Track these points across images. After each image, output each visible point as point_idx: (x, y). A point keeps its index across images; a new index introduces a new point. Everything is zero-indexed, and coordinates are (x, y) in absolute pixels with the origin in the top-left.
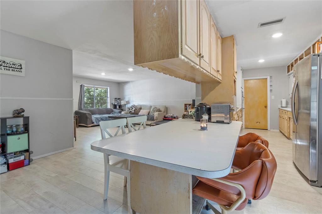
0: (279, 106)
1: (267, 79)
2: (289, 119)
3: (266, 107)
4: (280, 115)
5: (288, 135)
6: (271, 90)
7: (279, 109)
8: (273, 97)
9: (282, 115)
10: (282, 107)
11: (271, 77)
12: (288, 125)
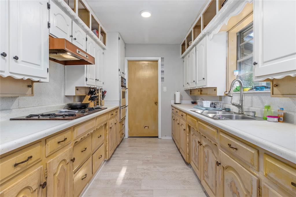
0: (172, 103)
1: (157, 61)
2: (188, 129)
3: (156, 103)
4: (174, 115)
5: (188, 157)
6: (162, 78)
7: (172, 106)
8: (165, 89)
9: (177, 117)
10: (175, 104)
11: (162, 59)
12: (188, 140)
